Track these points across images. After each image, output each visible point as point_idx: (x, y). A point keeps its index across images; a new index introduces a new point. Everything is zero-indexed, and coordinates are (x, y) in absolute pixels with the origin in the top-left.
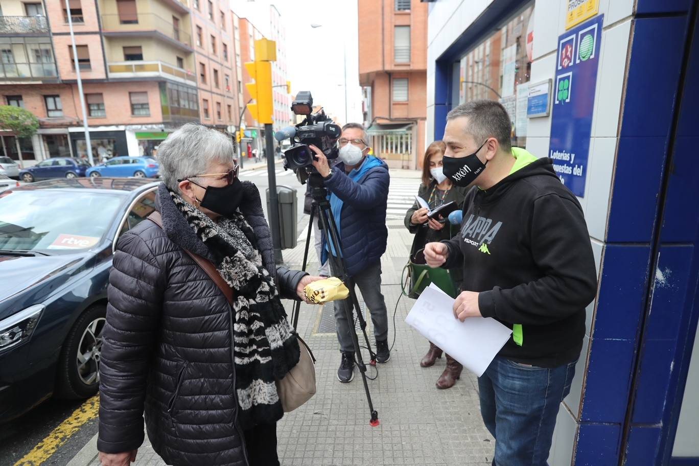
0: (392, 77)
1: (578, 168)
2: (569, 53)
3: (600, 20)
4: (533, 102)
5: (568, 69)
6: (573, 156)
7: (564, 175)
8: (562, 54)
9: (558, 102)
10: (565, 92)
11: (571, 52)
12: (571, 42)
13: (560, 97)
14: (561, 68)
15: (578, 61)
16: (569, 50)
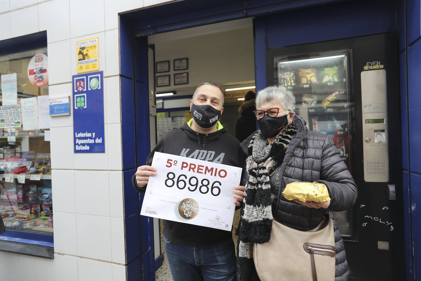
1: (98, 139)
2: (82, 85)
3: (101, 73)
4: (55, 108)
5: (82, 92)
6: (94, 134)
7: (88, 144)
8: (77, 85)
9: (77, 108)
10: (82, 103)
11: (84, 84)
12: (83, 80)
13: (79, 106)
14: (77, 91)
15: (89, 89)
16: (82, 83)
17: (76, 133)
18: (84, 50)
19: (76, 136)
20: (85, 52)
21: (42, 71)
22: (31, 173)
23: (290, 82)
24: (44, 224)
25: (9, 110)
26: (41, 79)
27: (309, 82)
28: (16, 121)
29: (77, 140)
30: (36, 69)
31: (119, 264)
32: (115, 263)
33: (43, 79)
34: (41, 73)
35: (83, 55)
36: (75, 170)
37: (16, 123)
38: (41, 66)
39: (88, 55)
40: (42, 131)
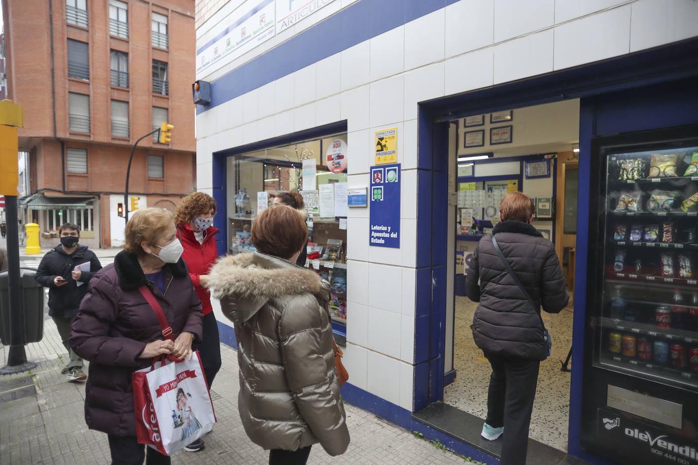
0: (65, 146)
1: (394, 234)
2: (379, 176)
3: (399, 165)
4: (353, 198)
5: (379, 184)
6: (389, 228)
7: (383, 238)
8: (374, 176)
9: (374, 200)
10: (379, 195)
11: (381, 176)
12: (380, 172)
13: (375, 198)
14: (374, 183)
15: (387, 182)
16: (380, 175)
17: (372, 226)
18: (383, 141)
19: (372, 229)
20: (383, 143)
21: (340, 157)
22: (323, 260)
23: (631, 174)
24: (335, 313)
25: (308, 195)
26: (338, 166)
27: (661, 175)
28: (314, 207)
29: (373, 232)
30: (334, 155)
31: (407, 363)
32: (404, 362)
33: (340, 165)
34: (338, 159)
35: (381, 146)
36: (369, 262)
37: (314, 209)
38: (339, 152)
39: (387, 146)
40: (337, 219)
